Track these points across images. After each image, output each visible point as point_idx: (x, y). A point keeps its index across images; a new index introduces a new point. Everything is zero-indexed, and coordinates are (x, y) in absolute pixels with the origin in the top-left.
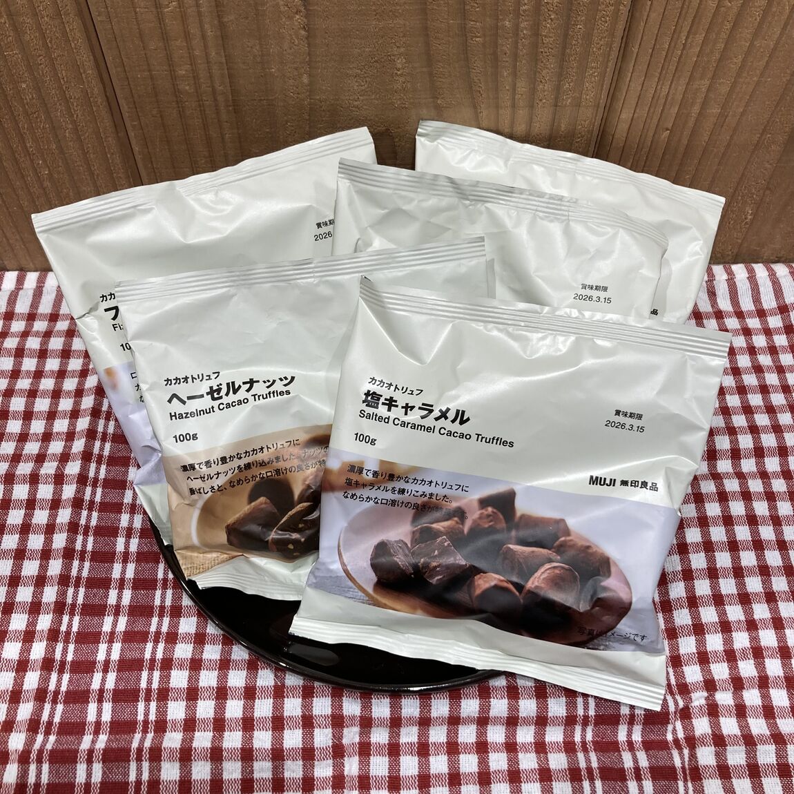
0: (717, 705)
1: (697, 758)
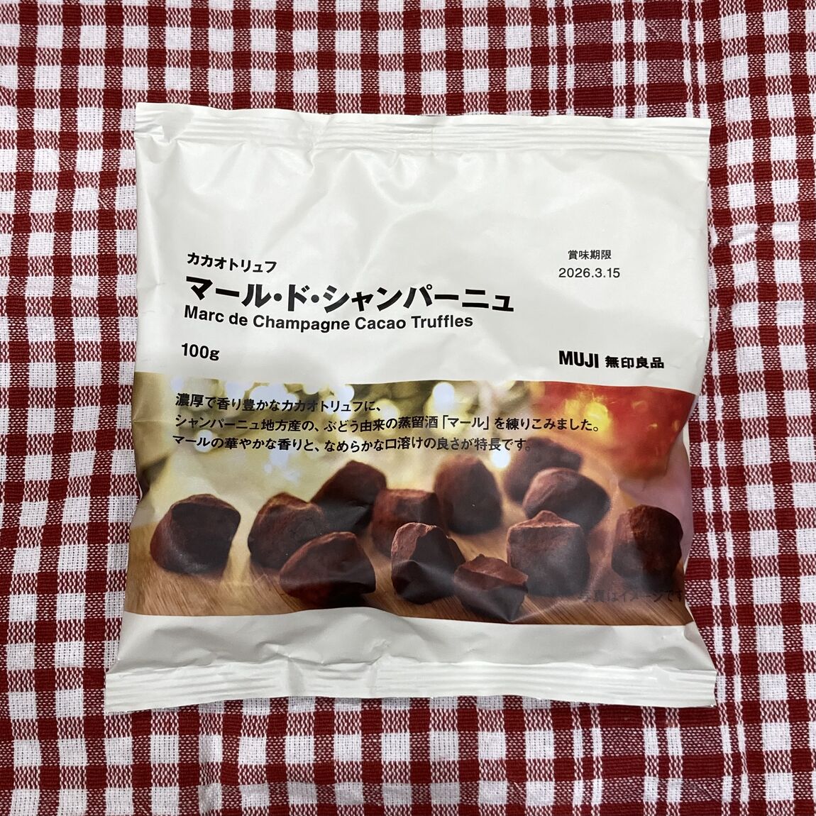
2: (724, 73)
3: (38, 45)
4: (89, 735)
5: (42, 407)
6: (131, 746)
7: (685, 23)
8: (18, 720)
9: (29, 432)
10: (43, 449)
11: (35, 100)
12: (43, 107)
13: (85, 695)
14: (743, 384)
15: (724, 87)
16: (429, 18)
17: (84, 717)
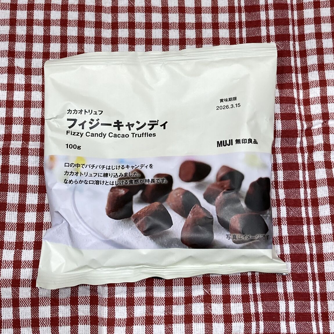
0: (329, 128)
1: (312, 157)
2: (308, 62)
3: (33, 51)
4: (53, 325)
5: (33, 193)
6: (70, 330)
7: (291, 43)
8: (23, 319)
9: (27, 203)
10: (33, 210)
11: (32, 72)
12: (35, 75)
13: (51, 309)
14: (318, 184)
15: (308, 67)
16: (189, 41)
17: (51, 318)
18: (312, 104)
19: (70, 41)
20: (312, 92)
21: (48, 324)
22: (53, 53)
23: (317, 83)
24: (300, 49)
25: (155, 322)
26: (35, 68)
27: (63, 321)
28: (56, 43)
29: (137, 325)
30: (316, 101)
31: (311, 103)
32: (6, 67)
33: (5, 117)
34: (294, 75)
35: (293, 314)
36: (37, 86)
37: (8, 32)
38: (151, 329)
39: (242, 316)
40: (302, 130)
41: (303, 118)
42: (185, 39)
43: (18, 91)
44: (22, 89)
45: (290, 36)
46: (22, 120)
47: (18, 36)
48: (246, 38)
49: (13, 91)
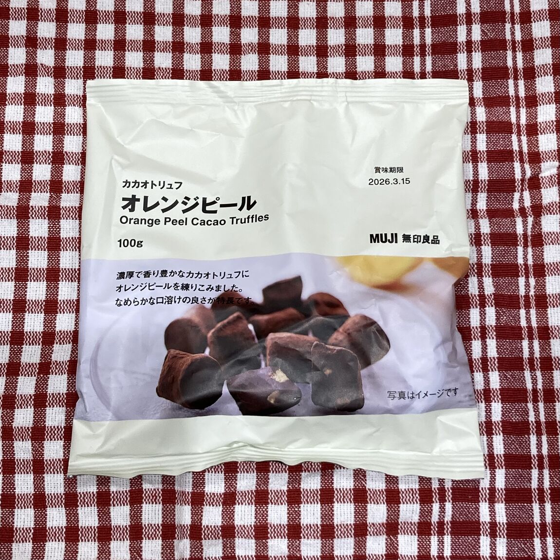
1: (541, 225)
18: (541, 134)
19: (131, 21)
20: (542, 113)
21: (93, 503)
22: (102, 40)
23: (551, 97)
24: (522, 37)
25: (271, 501)
26: (71, 67)
27: (117, 497)
28: (106, 23)
29: (242, 504)
30: (549, 128)
31: (540, 131)
32: (22, 65)
33: (20, 150)
34: (511, 82)
35: (501, 491)
36: (75, 97)
37: (26, 4)
38: (265, 512)
39: (416, 492)
40: (523, 180)
41: (526, 158)
42: (326, 18)
43: (42, 105)
44: (50, 103)
45: (506, 14)
46: (50, 157)
47: (42, 12)
48: (431, 17)
49: (34, 106)
